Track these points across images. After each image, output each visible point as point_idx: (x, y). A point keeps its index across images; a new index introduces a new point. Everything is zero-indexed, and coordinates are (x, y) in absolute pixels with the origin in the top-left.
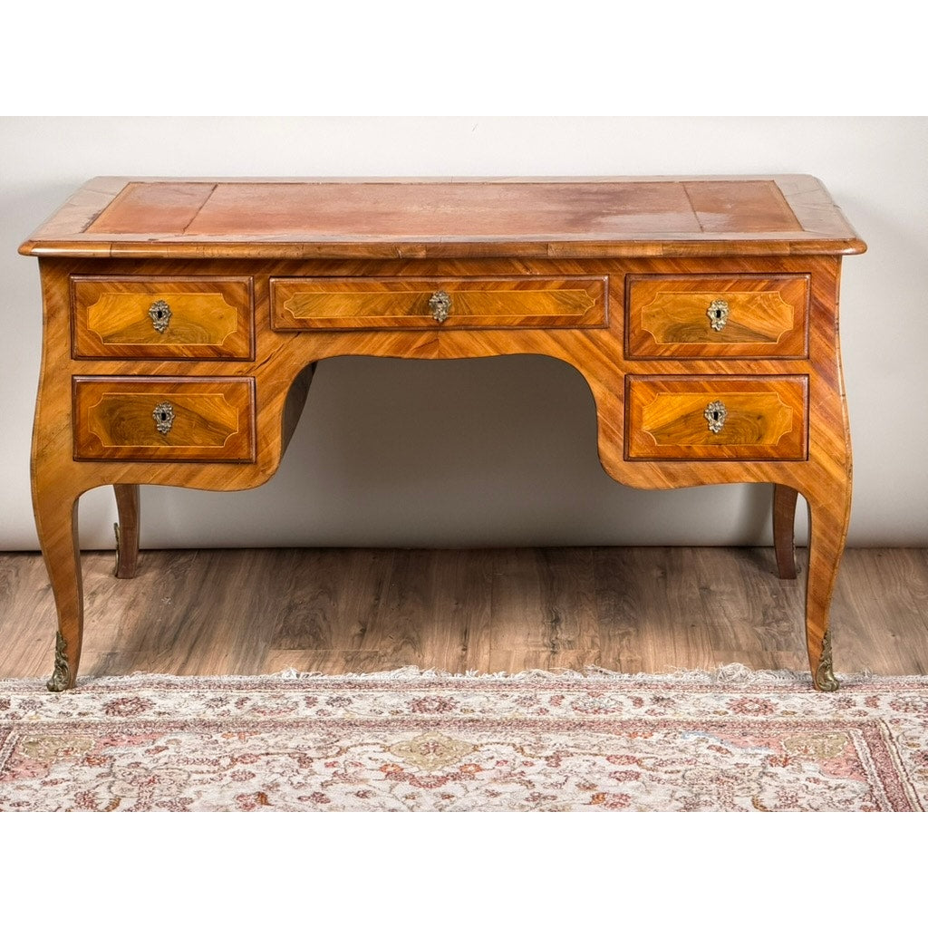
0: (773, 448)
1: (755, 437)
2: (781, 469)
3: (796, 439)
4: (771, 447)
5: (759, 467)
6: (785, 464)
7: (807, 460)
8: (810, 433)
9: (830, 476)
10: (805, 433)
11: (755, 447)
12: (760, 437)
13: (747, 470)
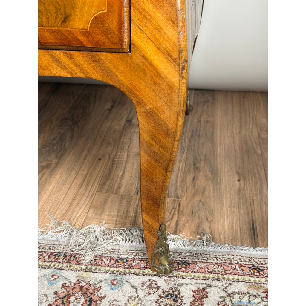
0: (85, 33)
1: (61, 18)
2: (98, 61)
3: (113, 23)
4: (82, 33)
5: (71, 58)
6: (102, 56)
7: (130, 51)
8: (132, 15)
9: (157, 74)
10: (126, 14)
11: (61, 32)
12: (66, 19)
13: (56, 60)
